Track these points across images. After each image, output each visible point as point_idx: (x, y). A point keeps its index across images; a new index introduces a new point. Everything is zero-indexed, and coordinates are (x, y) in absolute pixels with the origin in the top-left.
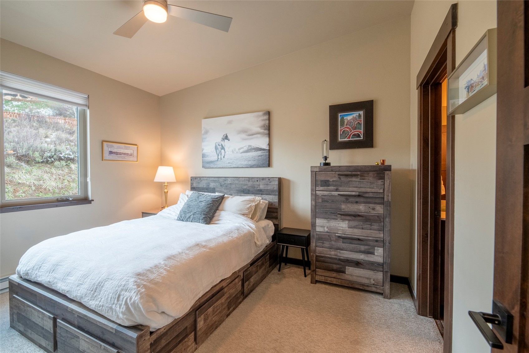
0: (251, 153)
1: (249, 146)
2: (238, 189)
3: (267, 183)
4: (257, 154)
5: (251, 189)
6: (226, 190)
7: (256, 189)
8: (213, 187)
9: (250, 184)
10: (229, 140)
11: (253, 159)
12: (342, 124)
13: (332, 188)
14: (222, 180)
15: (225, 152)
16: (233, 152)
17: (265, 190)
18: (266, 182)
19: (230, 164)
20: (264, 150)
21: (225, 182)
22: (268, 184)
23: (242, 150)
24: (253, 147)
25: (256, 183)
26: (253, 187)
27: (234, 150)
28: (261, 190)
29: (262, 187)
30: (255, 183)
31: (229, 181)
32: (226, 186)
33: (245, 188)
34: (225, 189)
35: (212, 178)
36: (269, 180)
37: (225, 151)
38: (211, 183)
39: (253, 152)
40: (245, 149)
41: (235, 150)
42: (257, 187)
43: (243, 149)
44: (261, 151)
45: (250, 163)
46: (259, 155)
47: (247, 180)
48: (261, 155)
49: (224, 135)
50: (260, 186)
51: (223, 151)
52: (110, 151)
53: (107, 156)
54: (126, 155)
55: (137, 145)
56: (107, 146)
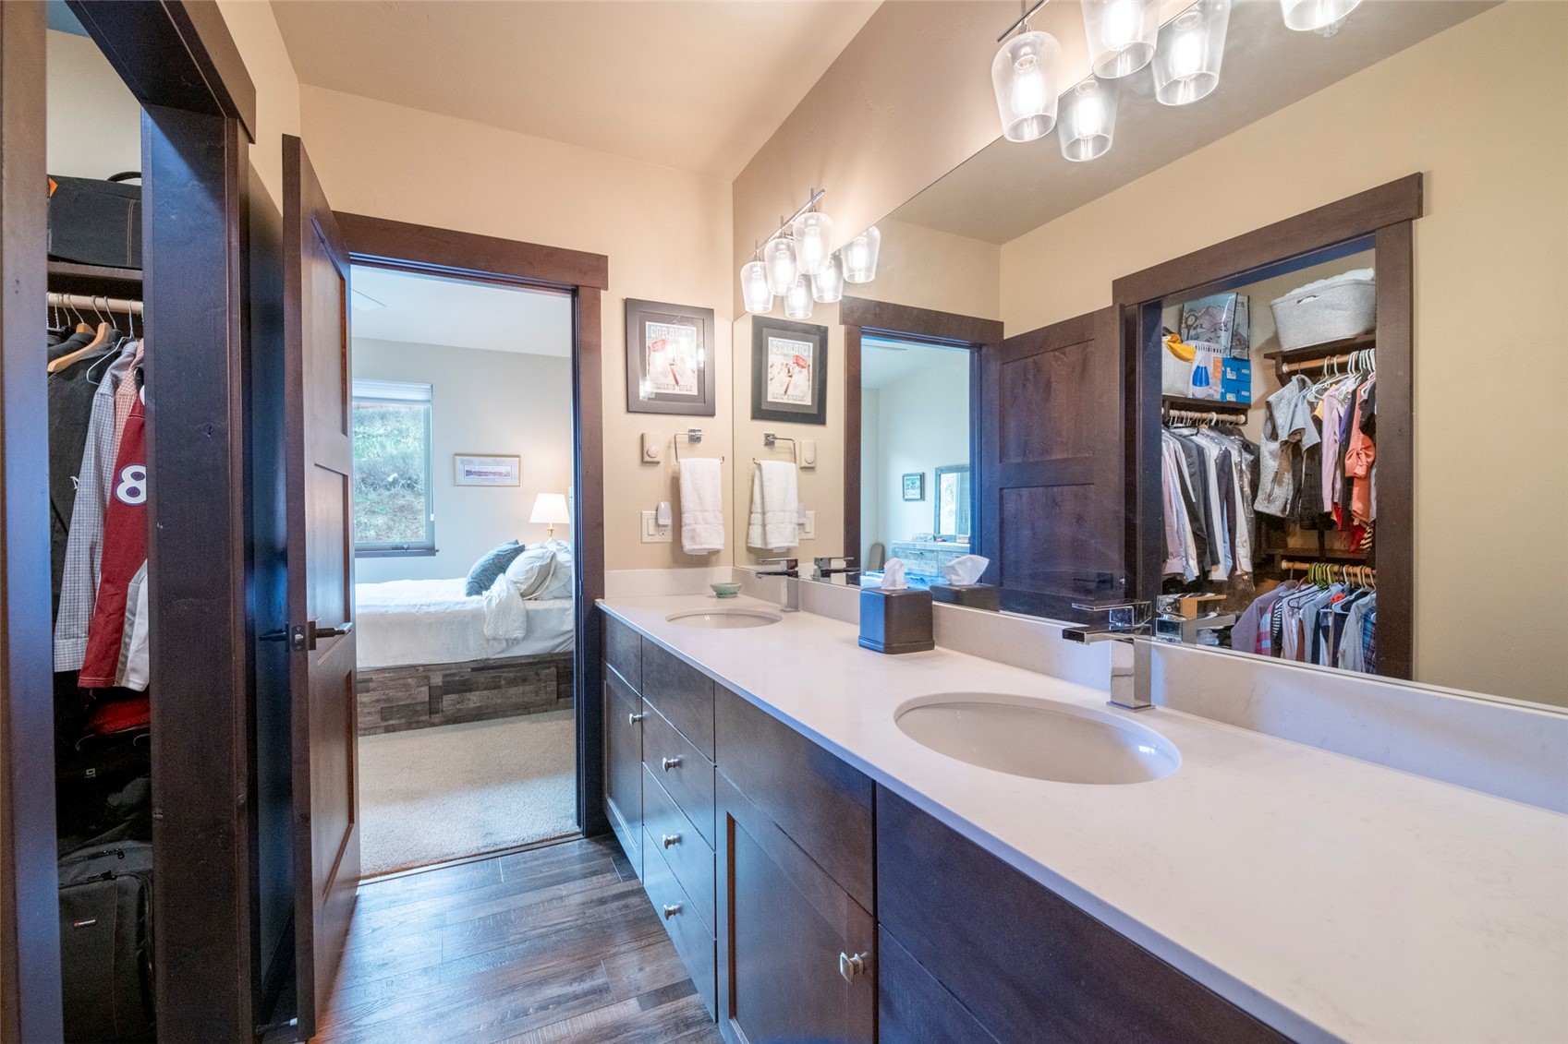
52: (467, 471)
53: (462, 478)
54: (497, 477)
55: (518, 456)
56: (462, 463)
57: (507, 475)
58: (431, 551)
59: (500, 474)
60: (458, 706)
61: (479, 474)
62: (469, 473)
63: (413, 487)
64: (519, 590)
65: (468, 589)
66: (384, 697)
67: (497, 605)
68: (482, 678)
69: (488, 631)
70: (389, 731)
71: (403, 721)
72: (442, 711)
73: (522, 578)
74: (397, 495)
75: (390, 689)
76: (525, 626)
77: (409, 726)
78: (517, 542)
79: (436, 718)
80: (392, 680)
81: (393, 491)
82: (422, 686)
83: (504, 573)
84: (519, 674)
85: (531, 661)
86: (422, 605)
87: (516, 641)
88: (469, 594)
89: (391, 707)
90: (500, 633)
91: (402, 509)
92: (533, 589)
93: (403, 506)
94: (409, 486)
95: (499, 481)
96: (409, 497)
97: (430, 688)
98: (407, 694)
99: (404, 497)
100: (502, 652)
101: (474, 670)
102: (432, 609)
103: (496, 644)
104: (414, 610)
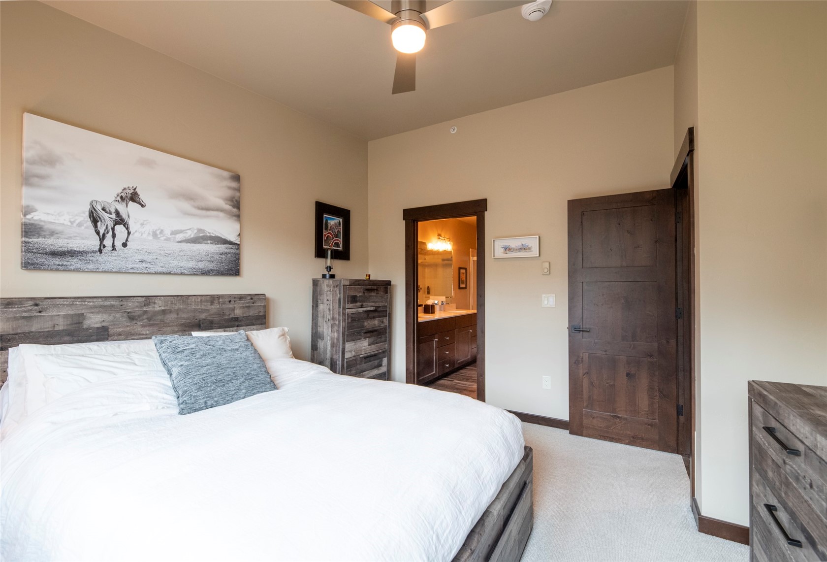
0: (204, 245)
1: (200, 230)
2: (183, 322)
3: (247, 305)
4: (217, 249)
5: (217, 319)
6: (147, 328)
7: (227, 317)
8: (99, 325)
9: (216, 307)
10: (143, 206)
11: (209, 259)
12: (326, 229)
13: (359, 304)
14: (136, 304)
15: (129, 233)
16: (155, 235)
17: (244, 317)
18: (247, 303)
19: (144, 265)
20: (231, 243)
21: (145, 309)
22: (249, 306)
23: (180, 237)
24: (208, 235)
25: (228, 306)
26: (221, 313)
27: (158, 232)
28: (236, 319)
29: (238, 312)
30: (224, 306)
31: (158, 307)
32: (149, 319)
33: (204, 317)
34: (143, 326)
35: (95, 300)
36: (252, 299)
37: (127, 229)
38: (89, 315)
39: (208, 244)
40: (191, 234)
41: (161, 233)
42: (230, 314)
43: (185, 235)
44: (225, 245)
45: (201, 265)
46: (222, 252)
47: (207, 301)
48: (226, 253)
49: (125, 189)
50: (235, 311)
51: (120, 229)
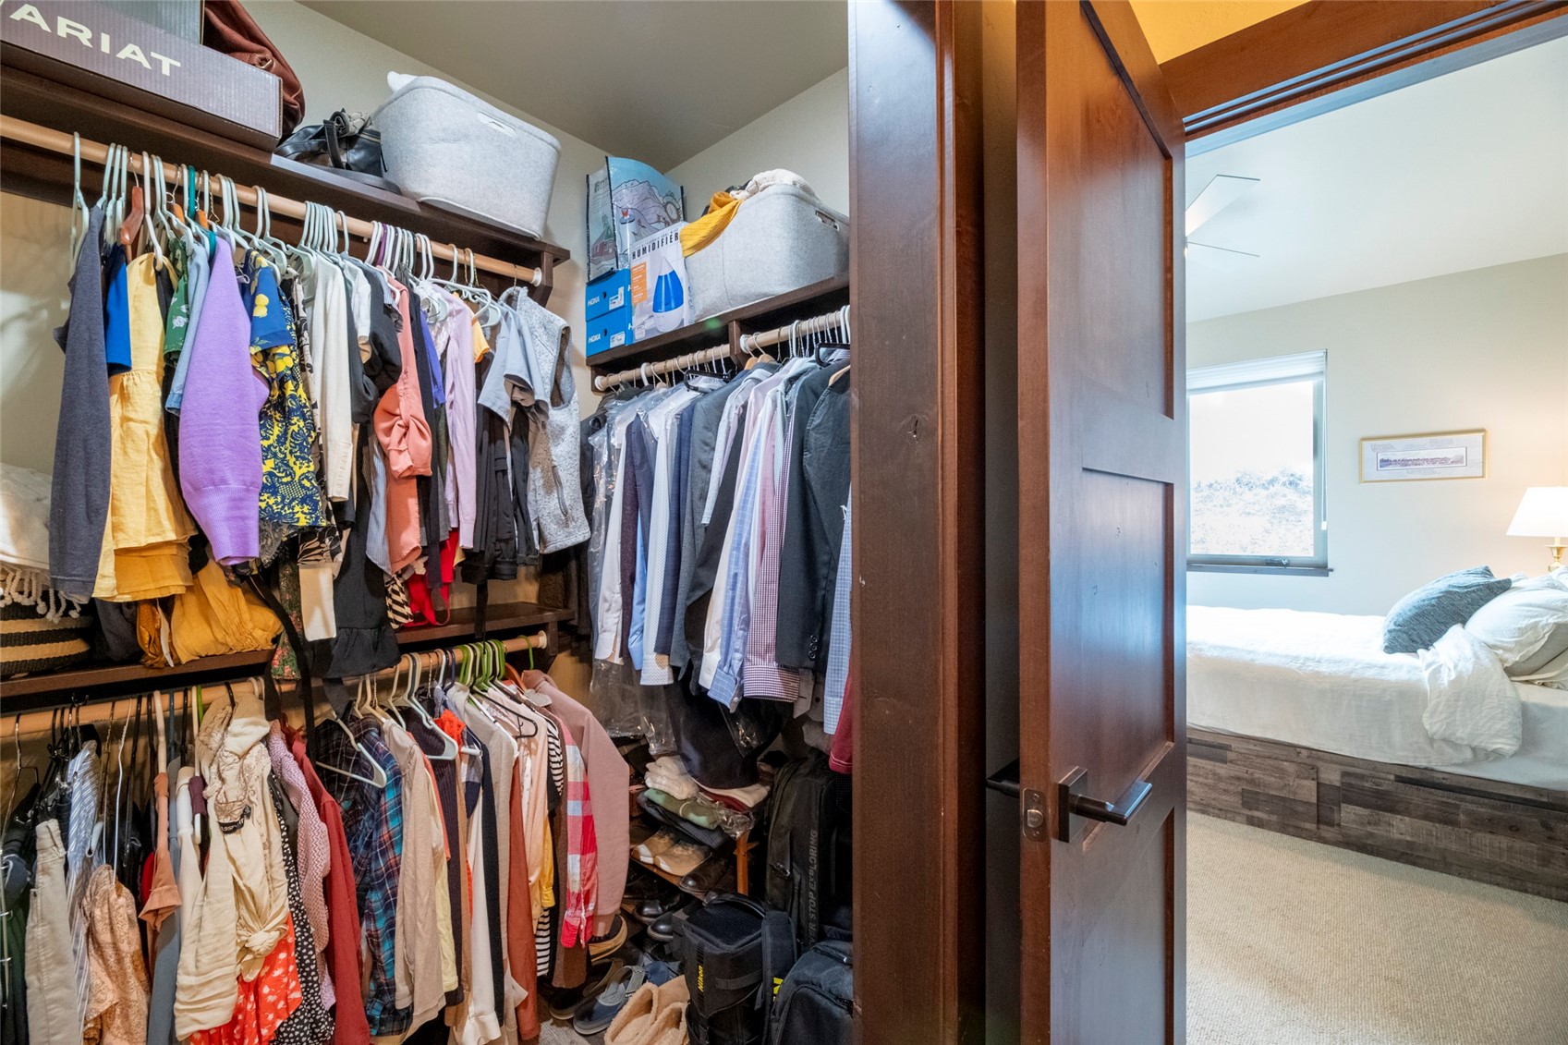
52: (1382, 461)
53: (1372, 471)
54: (1437, 465)
55: (1482, 430)
56: (1374, 450)
57: (1458, 461)
58: (1321, 569)
59: (1444, 461)
60: (1369, 829)
61: (1405, 463)
62: (1385, 463)
63: (1297, 485)
64: (1502, 661)
65: (1388, 640)
66: (1246, 775)
67: (1452, 683)
68: (1416, 796)
69: (1432, 724)
70: (1253, 825)
71: (1274, 818)
72: (1339, 825)
73: (1508, 640)
74: (1276, 494)
75: (1256, 768)
76: (1519, 732)
77: (1283, 828)
78: (1487, 572)
79: (1328, 832)
80: (1258, 756)
81: (1272, 490)
82: (1306, 778)
83: (1464, 622)
84: (1497, 813)
85: (1528, 796)
86: (1307, 659)
87: (1497, 755)
88: (1390, 649)
89: (1257, 793)
90: (1459, 734)
91: (1282, 509)
92: (1532, 665)
93: (1284, 507)
94: (1291, 483)
95: (1441, 471)
96: (1291, 494)
97: (1318, 783)
98: (1282, 783)
99: (1285, 496)
100: (1462, 765)
101: (1400, 779)
102: (1324, 668)
103: (1448, 750)
104: (1294, 666)
